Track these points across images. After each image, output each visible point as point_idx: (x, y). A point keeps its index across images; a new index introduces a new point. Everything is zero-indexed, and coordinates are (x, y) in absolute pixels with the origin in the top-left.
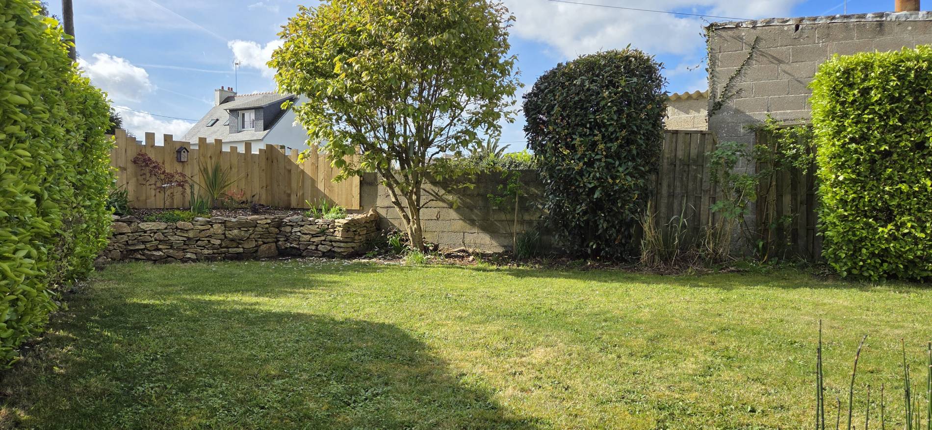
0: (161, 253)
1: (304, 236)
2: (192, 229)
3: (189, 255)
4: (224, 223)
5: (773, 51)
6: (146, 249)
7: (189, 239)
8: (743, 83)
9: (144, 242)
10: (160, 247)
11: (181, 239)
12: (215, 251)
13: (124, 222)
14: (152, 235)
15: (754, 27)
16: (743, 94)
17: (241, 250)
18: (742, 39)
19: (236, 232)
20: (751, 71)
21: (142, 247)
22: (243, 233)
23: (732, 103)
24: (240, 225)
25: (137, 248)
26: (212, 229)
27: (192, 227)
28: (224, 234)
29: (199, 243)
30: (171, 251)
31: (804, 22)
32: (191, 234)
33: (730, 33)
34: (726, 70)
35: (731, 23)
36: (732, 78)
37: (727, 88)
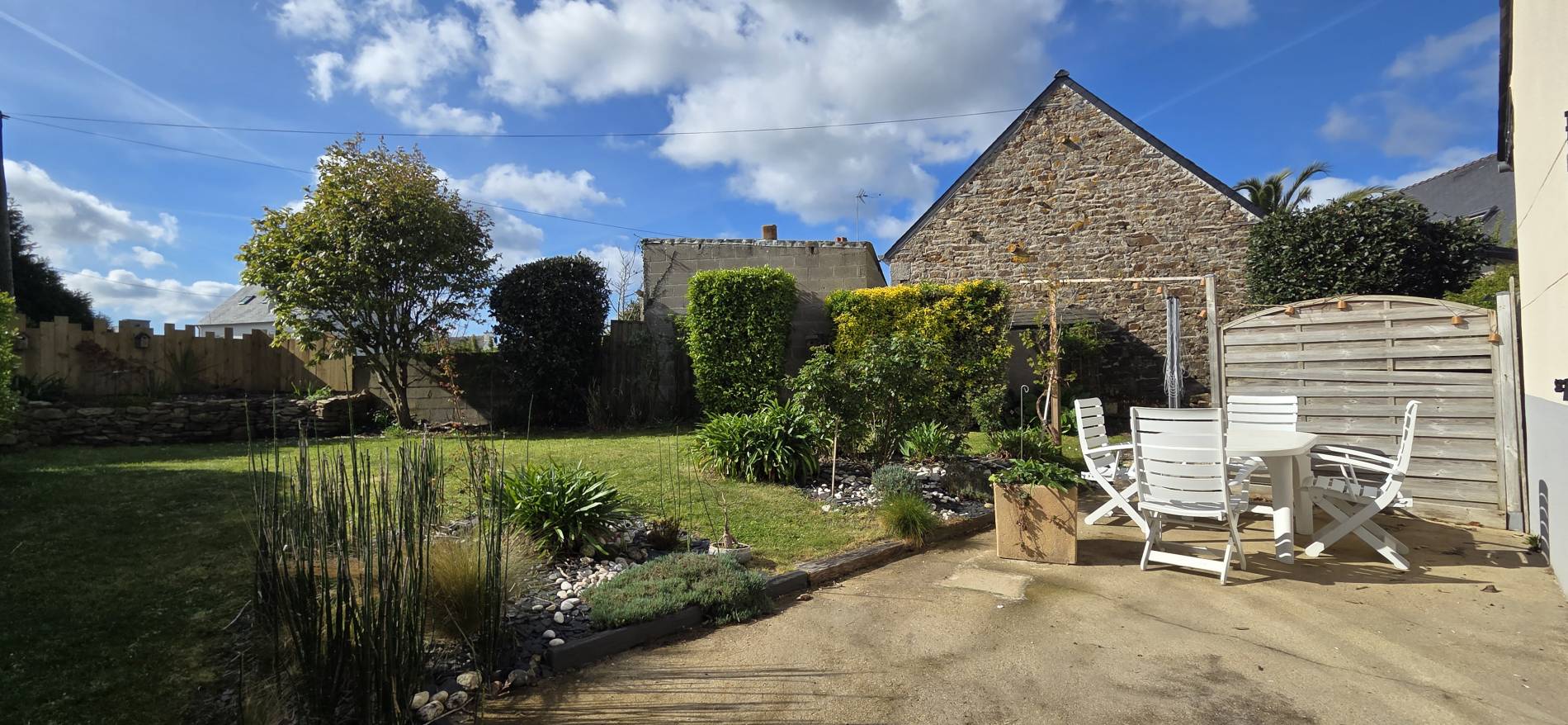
0: (105, 438)
1: (285, 418)
2: (147, 414)
3: (142, 439)
4: (188, 407)
5: (685, 262)
6: (85, 433)
7: (142, 423)
8: (667, 285)
9: (83, 428)
10: (104, 431)
11: (132, 423)
12: (176, 435)
13: (58, 407)
14: (94, 420)
15: (673, 244)
16: (667, 294)
17: (209, 433)
18: (664, 252)
19: (203, 415)
20: (670, 277)
21: (81, 432)
22: (212, 416)
23: (660, 300)
24: (208, 409)
25: (74, 432)
26: (172, 414)
27: (147, 411)
28: (188, 418)
29: (155, 427)
30: (118, 436)
31: (705, 243)
32: (145, 419)
33: (657, 247)
34: (656, 275)
35: (658, 239)
36: (659, 281)
37: (656, 289)
